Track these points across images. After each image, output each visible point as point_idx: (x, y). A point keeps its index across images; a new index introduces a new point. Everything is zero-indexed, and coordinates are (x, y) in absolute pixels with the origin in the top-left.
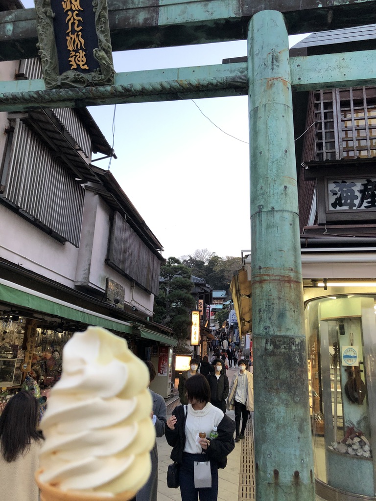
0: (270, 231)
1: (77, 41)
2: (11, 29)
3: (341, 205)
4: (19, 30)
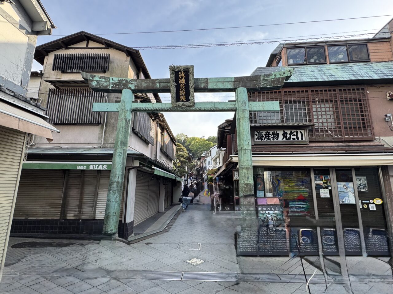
0: (245, 155)
1: (183, 93)
2: (159, 85)
3: (259, 139)
4: (161, 86)
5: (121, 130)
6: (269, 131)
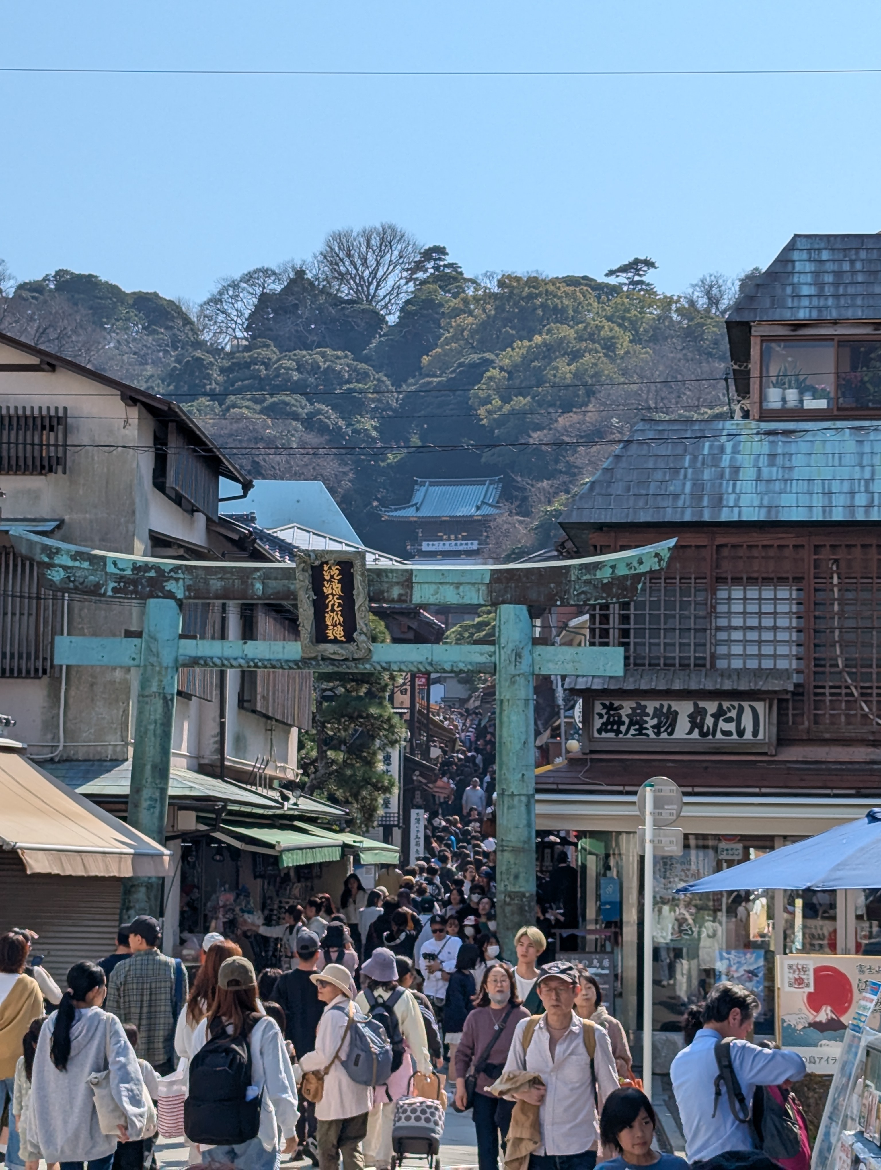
0: (511, 810)
1: (336, 618)
2: (261, 588)
3: (607, 731)
4: (270, 591)
6: (643, 703)
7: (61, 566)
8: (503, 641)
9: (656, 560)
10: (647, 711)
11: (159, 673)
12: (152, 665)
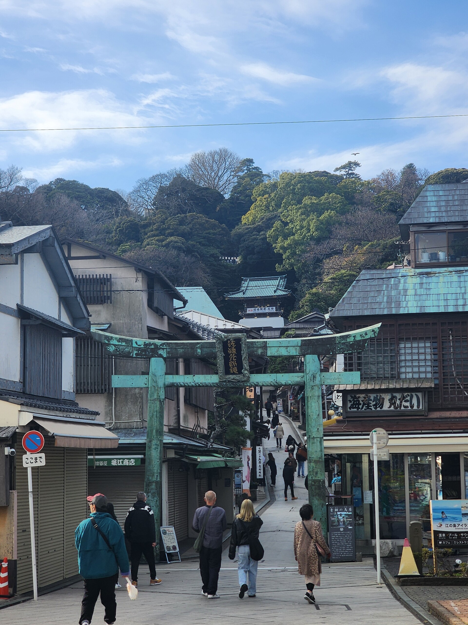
0: (313, 445)
1: (234, 364)
2: (200, 352)
3: (353, 408)
4: (204, 353)
5: (155, 415)
6: (369, 395)
7: (113, 345)
8: (307, 371)
9: (373, 333)
10: (371, 398)
11: (157, 390)
12: (154, 387)
